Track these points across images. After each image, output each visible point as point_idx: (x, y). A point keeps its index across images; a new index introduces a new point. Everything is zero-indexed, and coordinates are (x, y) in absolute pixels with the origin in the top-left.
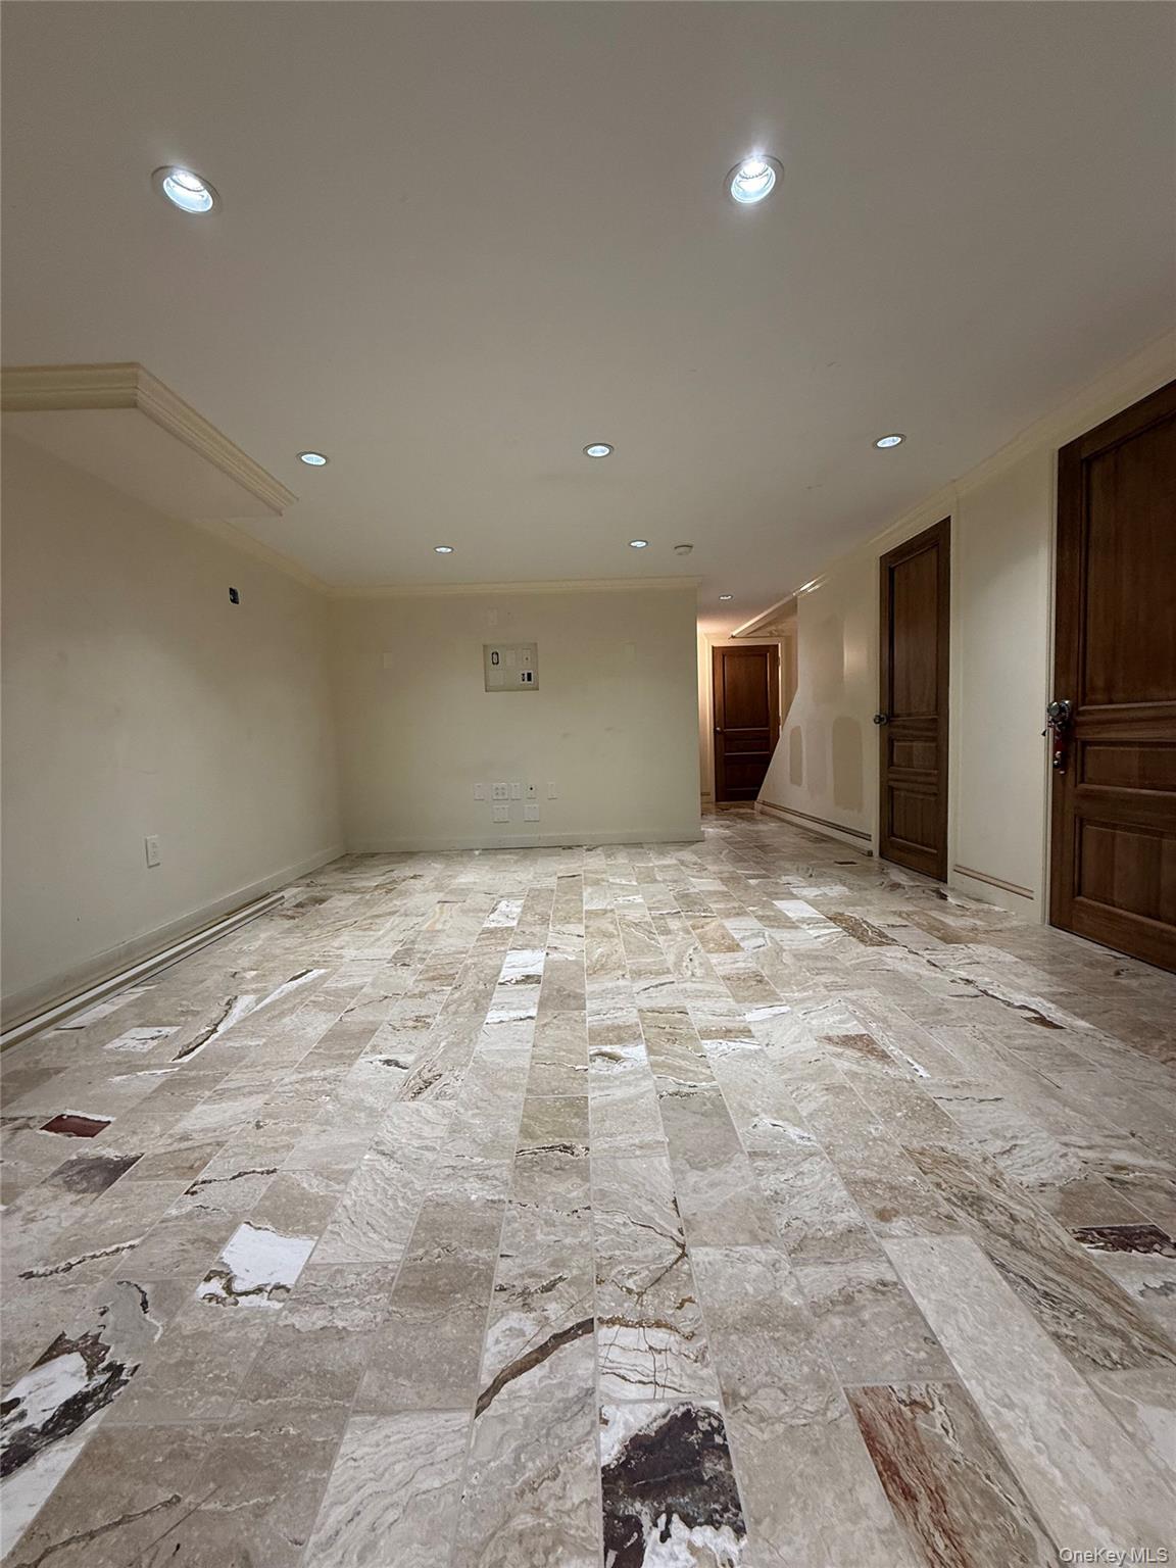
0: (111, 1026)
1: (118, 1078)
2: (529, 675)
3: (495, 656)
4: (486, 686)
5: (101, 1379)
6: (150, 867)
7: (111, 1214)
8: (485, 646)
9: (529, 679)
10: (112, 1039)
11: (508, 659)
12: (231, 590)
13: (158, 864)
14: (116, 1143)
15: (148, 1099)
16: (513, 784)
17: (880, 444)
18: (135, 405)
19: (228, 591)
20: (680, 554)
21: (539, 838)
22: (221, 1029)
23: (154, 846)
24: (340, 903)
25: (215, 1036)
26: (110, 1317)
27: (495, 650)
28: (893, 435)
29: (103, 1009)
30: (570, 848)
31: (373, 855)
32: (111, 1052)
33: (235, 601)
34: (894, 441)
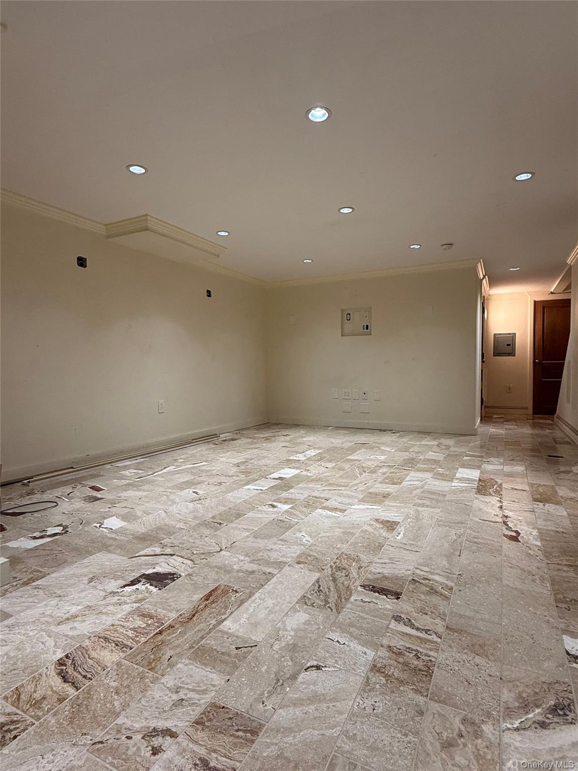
0: (126, 468)
1: (115, 480)
2: (367, 326)
3: (348, 316)
4: (342, 332)
5: (63, 532)
6: (159, 413)
7: (89, 507)
8: (342, 310)
9: (367, 328)
10: (123, 471)
11: (356, 317)
12: (208, 291)
13: (163, 413)
14: (102, 495)
15: (118, 487)
16: (354, 390)
17: (517, 178)
18: (147, 229)
19: (206, 292)
20: (445, 249)
21: (368, 423)
22: (155, 474)
23: (162, 404)
24: (243, 441)
25: (152, 475)
26: (73, 524)
27: (349, 313)
28: (526, 173)
29: (128, 463)
30: (385, 431)
31: (278, 424)
32: (121, 474)
33: (209, 296)
34: (527, 176)
